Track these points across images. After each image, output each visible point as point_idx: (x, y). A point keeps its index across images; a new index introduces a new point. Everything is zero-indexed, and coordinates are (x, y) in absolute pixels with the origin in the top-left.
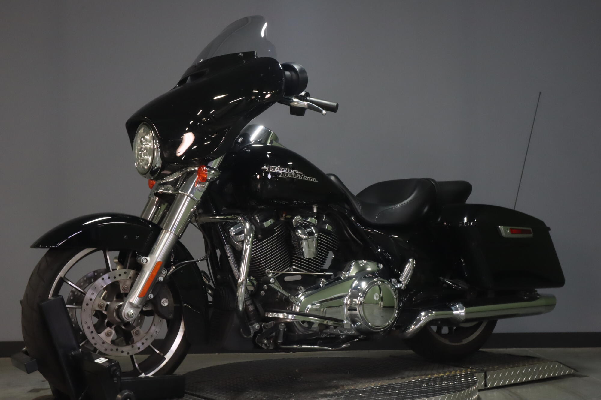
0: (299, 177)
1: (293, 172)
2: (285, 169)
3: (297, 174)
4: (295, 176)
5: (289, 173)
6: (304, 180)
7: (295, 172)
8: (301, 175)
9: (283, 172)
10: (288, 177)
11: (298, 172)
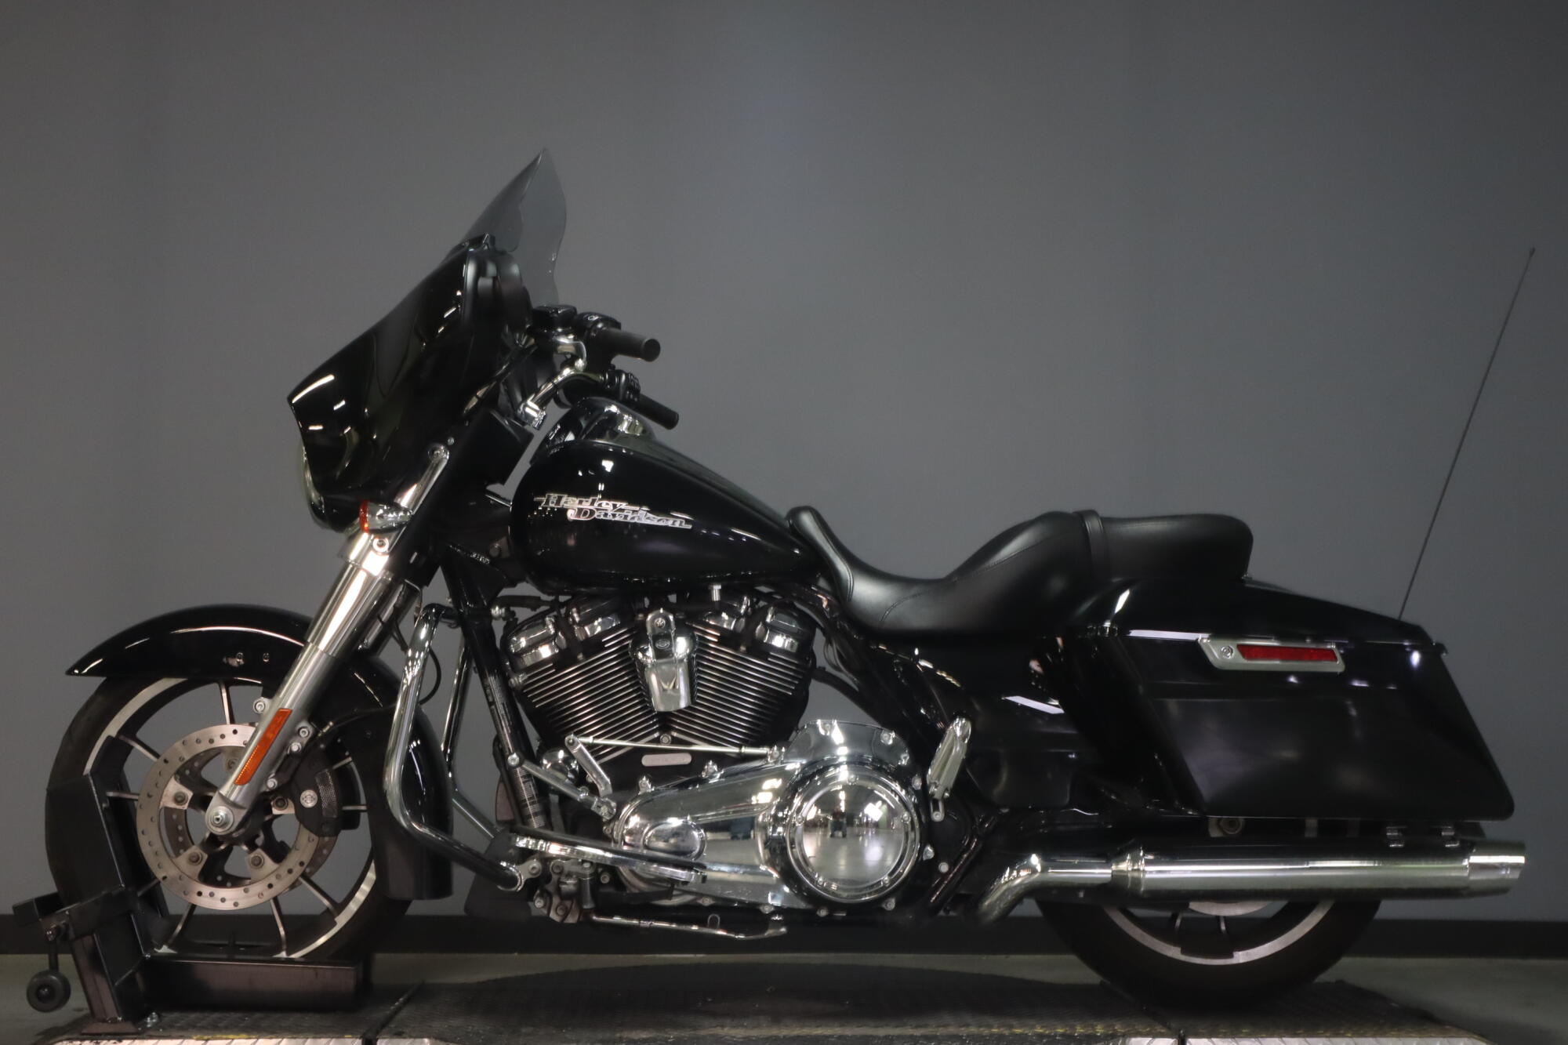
0: (629, 518)
1: (610, 507)
2: (587, 501)
3: (622, 510)
4: (614, 515)
5: (598, 509)
7: (615, 506)
8: (635, 512)
9: (582, 506)
10: (595, 518)
11: (624, 505)
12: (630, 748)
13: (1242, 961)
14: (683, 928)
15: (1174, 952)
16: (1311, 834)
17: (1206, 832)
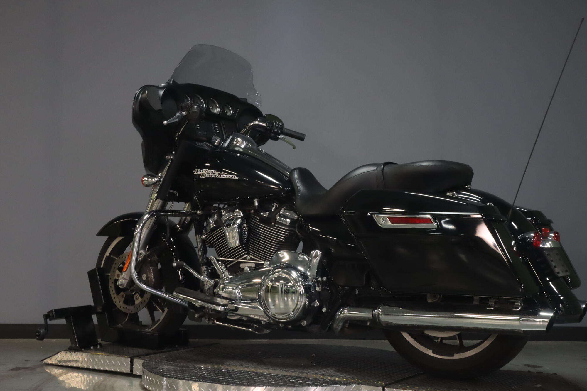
0: (217, 176)
1: (211, 172)
3: (214, 174)
6: (222, 178)
8: (219, 174)
9: (202, 173)
10: (206, 177)
11: (215, 172)
12: (236, 261)
13: (457, 358)
14: (248, 329)
15: (430, 353)
16: (476, 303)
17: (426, 300)
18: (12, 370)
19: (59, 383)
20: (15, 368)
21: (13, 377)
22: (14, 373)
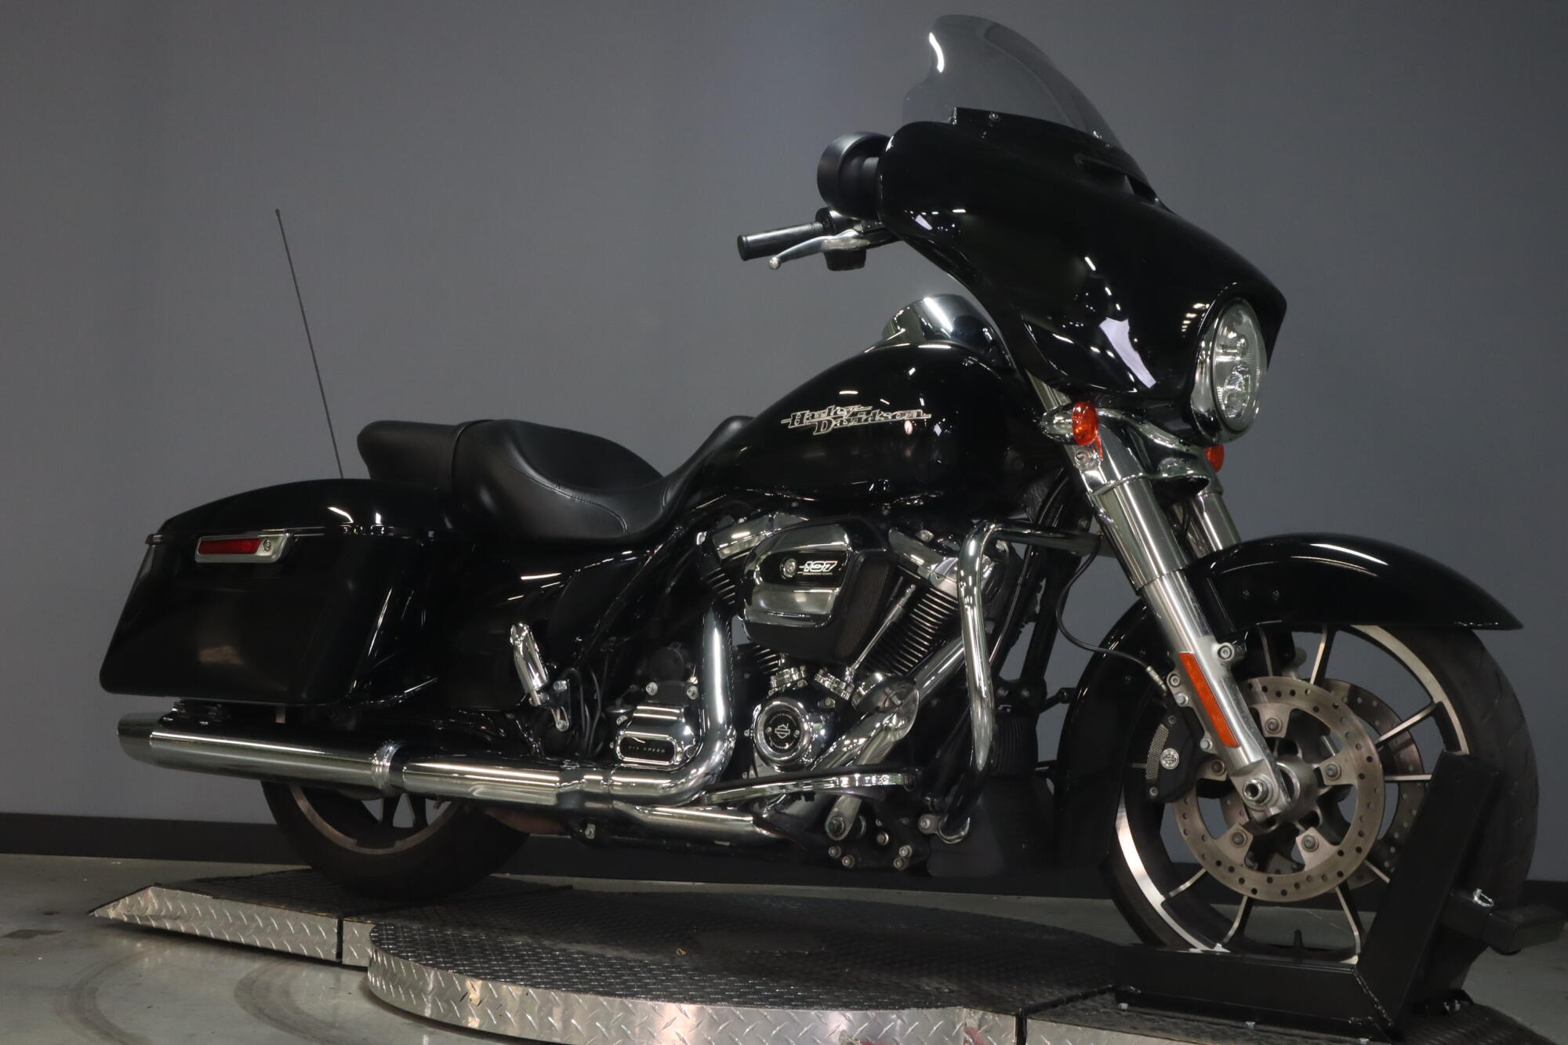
18: (12, 935)
19: (140, 976)
20: (18, 931)
21: (16, 955)
22: (17, 943)
